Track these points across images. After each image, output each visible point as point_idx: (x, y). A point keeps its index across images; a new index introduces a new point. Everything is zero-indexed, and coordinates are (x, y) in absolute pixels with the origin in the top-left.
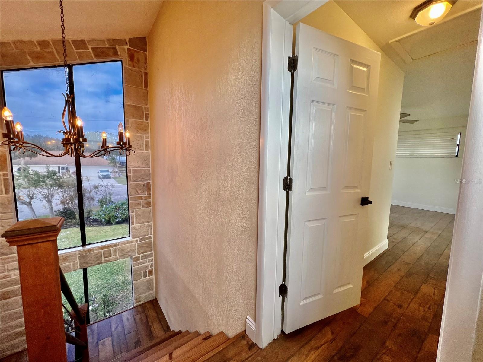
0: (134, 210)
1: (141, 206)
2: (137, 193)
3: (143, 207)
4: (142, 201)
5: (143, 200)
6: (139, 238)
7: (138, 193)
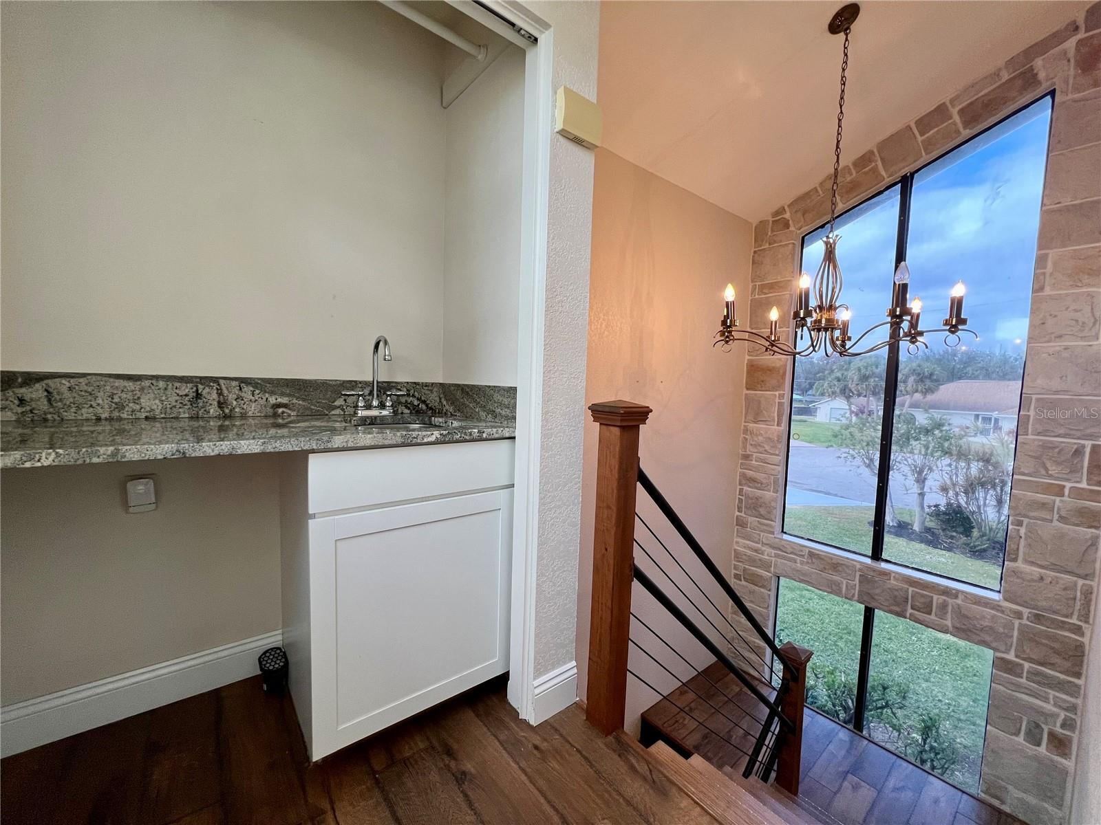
0: (1026, 521)
1: (1056, 516)
2: (1043, 472)
3: (1062, 519)
4: (1061, 501)
5: (1065, 498)
6: (1029, 610)
7: (1047, 473)
